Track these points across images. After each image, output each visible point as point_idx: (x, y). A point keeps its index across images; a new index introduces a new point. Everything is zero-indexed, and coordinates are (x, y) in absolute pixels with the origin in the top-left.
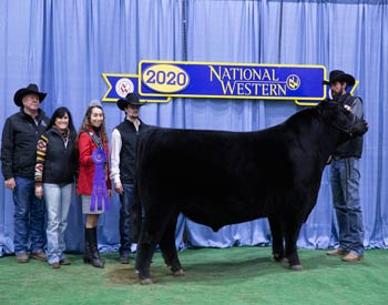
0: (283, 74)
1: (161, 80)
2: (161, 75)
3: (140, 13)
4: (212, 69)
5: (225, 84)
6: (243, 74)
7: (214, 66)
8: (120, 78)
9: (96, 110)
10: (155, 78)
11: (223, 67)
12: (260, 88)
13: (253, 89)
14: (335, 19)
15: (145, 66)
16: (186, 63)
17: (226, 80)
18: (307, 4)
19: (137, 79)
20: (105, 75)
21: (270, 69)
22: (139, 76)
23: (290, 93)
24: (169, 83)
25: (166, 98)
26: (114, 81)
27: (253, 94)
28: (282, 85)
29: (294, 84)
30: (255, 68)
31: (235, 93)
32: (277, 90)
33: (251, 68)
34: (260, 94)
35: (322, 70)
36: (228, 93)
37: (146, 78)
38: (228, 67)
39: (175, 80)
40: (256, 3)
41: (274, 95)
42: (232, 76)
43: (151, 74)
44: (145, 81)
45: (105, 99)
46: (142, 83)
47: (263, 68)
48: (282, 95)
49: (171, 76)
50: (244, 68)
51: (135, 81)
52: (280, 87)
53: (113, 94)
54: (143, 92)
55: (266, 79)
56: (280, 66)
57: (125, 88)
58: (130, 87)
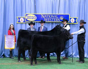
1: (30, 18)
2: (30, 17)
3: (26, 3)
4: (42, 15)
5: (45, 19)
6: (49, 16)
8: (21, 18)
9: (12, 25)
10: (29, 18)
11: (45, 15)
13: (52, 20)
14: (73, 3)
16: (36, 14)
20: (17, 17)
21: (56, 15)
22: (25, 17)
26: (19, 18)
27: (52, 21)
28: (59, 19)
30: (53, 15)
34: (54, 21)
35: (69, 15)
37: (27, 18)
38: (46, 15)
39: (33, 18)
41: (57, 21)
42: (47, 17)
43: (28, 17)
45: (17, 23)
46: (26, 19)
47: (54, 15)
48: (59, 21)
49: (33, 17)
50: (50, 15)
54: (26, 21)
55: (55, 17)
56: (58, 14)
57: (22, 20)
58: (23, 20)
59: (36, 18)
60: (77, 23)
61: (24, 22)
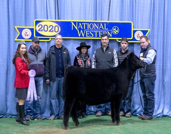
0: (110, 26)
7: (74, 22)
12: (98, 34)
17: (80, 29)
19: (33, 29)
23: (114, 36)
24: (50, 31)
25: (49, 39)
29: (116, 31)
31: (85, 36)
33: (93, 23)
36: (81, 36)
44: (37, 30)
51: (32, 30)
52: (108, 32)
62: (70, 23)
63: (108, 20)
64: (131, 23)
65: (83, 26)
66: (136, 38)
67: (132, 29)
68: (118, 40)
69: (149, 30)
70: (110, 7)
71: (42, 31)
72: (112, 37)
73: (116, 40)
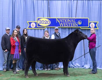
0: (77, 20)
1: (43, 23)
2: (43, 21)
4: (57, 19)
6: (65, 21)
10: (41, 22)
15: (38, 19)
16: (50, 18)
18: (84, 1)
19: (36, 23)
20: (28, 22)
21: (73, 19)
22: (37, 22)
23: (79, 25)
24: (45, 23)
25: (44, 28)
26: (30, 23)
27: (68, 26)
29: (80, 23)
30: (69, 19)
31: (63, 26)
32: (75, 25)
34: (70, 26)
36: (62, 26)
38: (61, 19)
40: (70, 1)
41: (74, 26)
42: (62, 21)
43: (40, 21)
45: (28, 28)
46: (38, 24)
47: (71, 19)
48: (77, 26)
49: (46, 21)
50: (66, 19)
52: (76, 24)
53: (30, 27)
54: (38, 26)
55: (72, 22)
56: (76, 18)
57: (33, 25)
58: (35, 25)
59: (49, 23)
60: (98, 28)
61: (36, 27)
62: (55, 19)
63: (76, 17)
64: (88, 19)
65: (62, 20)
66: (91, 26)
67: (89, 22)
68: (81, 28)
69: (98, 22)
70: (76, 10)
71: (41, 23)
72: (78, 26)
73: (80, 28)
